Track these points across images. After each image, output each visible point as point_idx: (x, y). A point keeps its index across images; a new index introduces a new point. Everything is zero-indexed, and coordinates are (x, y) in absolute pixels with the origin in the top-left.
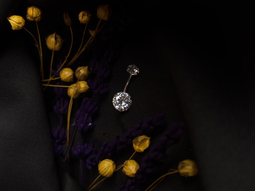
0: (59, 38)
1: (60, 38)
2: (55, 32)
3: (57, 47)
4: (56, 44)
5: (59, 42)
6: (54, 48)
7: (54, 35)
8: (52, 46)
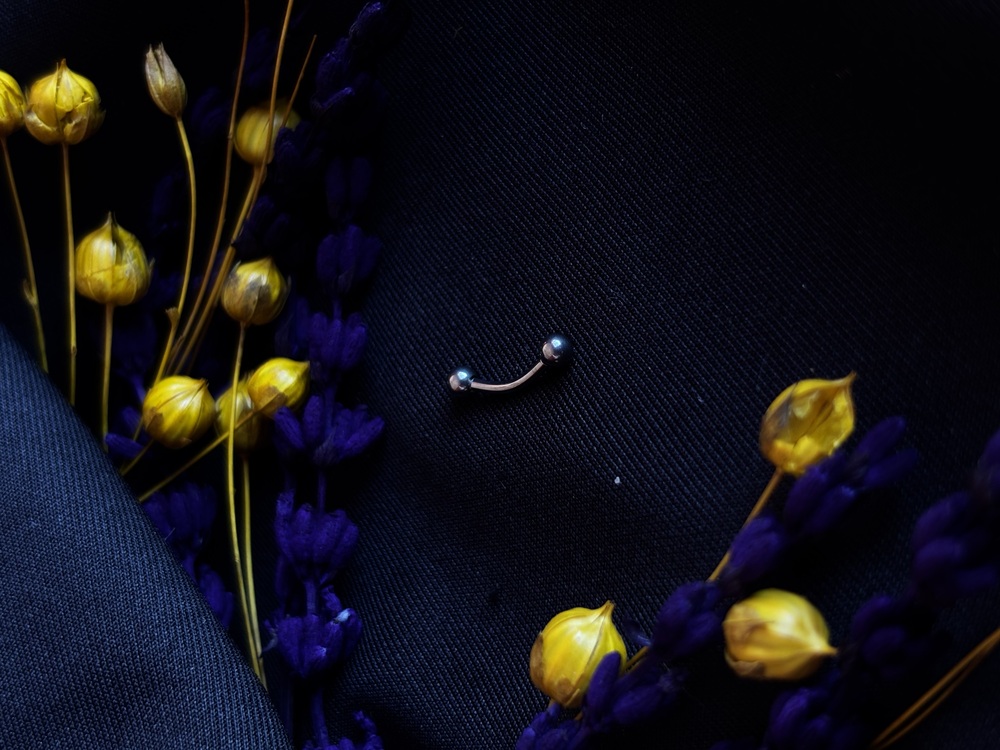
0: (131, 244)
1: (134, 245)
2: (110, 214)
3: (127, 275)
5: (131, 259)
6: (109, 283)
7: (108, 225)
8: (99, 272)
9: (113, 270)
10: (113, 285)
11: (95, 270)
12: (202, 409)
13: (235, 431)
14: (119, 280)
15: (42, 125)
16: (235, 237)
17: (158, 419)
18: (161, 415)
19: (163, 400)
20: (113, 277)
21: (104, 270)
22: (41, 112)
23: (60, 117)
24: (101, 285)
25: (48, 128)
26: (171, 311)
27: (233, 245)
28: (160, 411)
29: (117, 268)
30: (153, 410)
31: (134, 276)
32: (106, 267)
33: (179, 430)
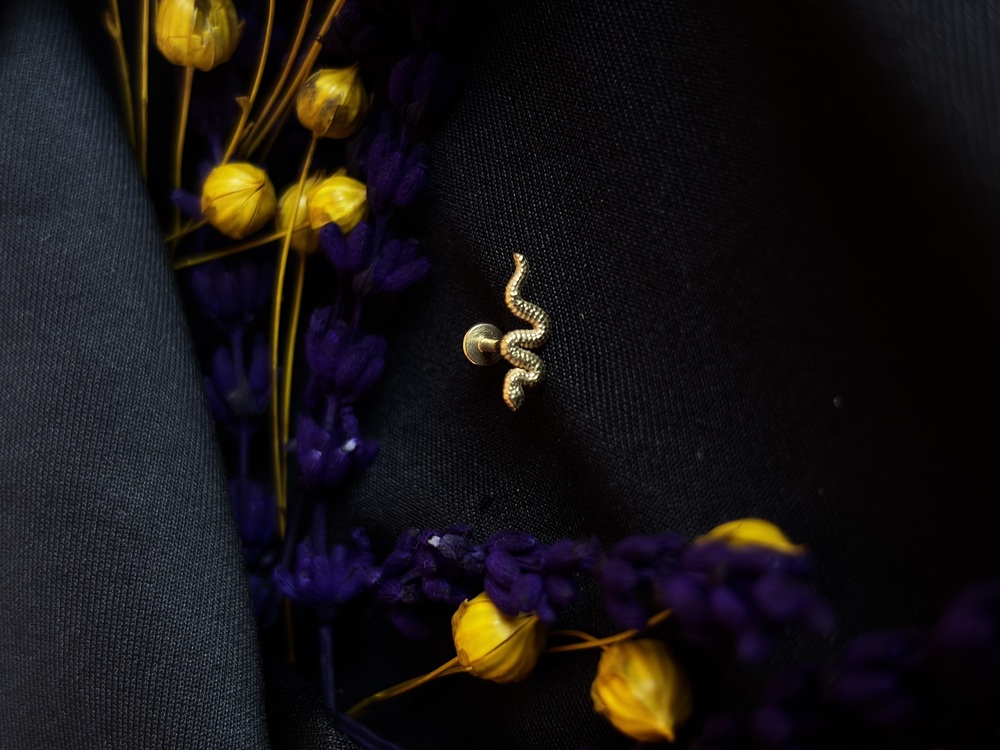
0: (219, 5)
3: (204, 46)
4: (198, 26)
5: (213, 24)
6: (185, 50)
8: (176, 37)
9: (190, 39)
10: (189, 54)
11: (172, 34)
12: (257, 210)
14: (195, 50)
16: (323, 31)
17: (212, 210)
18: (214, 208)
19: (219, 193)
20: (189, 46)
21: (180, 37)
24: (178, 51)
26: (241, 100)
27: (319, 41)
28: (216, 203)
29: (195, 36)
30: (208, 199)
31: (213, 47)
32: (183, 34)
33: (231, 226)
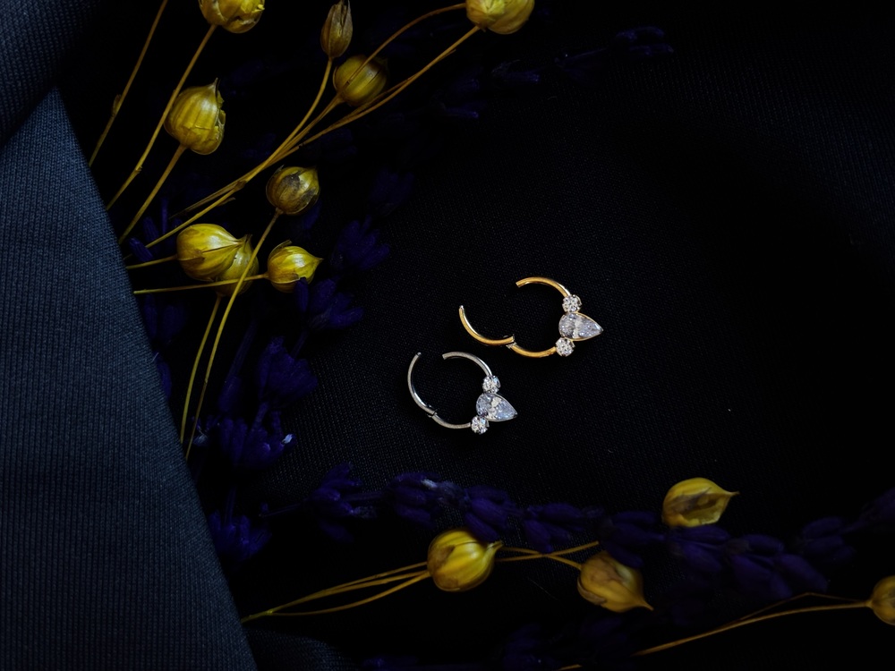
7: (212, 87)
13: (244, 282)
14: (211, 140)
15: (220, 14)
22: (224, 6)
23: (237, 14)
25: (222, 17)
